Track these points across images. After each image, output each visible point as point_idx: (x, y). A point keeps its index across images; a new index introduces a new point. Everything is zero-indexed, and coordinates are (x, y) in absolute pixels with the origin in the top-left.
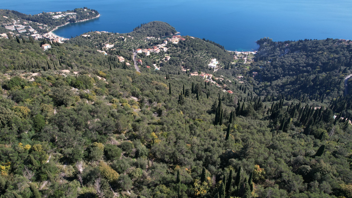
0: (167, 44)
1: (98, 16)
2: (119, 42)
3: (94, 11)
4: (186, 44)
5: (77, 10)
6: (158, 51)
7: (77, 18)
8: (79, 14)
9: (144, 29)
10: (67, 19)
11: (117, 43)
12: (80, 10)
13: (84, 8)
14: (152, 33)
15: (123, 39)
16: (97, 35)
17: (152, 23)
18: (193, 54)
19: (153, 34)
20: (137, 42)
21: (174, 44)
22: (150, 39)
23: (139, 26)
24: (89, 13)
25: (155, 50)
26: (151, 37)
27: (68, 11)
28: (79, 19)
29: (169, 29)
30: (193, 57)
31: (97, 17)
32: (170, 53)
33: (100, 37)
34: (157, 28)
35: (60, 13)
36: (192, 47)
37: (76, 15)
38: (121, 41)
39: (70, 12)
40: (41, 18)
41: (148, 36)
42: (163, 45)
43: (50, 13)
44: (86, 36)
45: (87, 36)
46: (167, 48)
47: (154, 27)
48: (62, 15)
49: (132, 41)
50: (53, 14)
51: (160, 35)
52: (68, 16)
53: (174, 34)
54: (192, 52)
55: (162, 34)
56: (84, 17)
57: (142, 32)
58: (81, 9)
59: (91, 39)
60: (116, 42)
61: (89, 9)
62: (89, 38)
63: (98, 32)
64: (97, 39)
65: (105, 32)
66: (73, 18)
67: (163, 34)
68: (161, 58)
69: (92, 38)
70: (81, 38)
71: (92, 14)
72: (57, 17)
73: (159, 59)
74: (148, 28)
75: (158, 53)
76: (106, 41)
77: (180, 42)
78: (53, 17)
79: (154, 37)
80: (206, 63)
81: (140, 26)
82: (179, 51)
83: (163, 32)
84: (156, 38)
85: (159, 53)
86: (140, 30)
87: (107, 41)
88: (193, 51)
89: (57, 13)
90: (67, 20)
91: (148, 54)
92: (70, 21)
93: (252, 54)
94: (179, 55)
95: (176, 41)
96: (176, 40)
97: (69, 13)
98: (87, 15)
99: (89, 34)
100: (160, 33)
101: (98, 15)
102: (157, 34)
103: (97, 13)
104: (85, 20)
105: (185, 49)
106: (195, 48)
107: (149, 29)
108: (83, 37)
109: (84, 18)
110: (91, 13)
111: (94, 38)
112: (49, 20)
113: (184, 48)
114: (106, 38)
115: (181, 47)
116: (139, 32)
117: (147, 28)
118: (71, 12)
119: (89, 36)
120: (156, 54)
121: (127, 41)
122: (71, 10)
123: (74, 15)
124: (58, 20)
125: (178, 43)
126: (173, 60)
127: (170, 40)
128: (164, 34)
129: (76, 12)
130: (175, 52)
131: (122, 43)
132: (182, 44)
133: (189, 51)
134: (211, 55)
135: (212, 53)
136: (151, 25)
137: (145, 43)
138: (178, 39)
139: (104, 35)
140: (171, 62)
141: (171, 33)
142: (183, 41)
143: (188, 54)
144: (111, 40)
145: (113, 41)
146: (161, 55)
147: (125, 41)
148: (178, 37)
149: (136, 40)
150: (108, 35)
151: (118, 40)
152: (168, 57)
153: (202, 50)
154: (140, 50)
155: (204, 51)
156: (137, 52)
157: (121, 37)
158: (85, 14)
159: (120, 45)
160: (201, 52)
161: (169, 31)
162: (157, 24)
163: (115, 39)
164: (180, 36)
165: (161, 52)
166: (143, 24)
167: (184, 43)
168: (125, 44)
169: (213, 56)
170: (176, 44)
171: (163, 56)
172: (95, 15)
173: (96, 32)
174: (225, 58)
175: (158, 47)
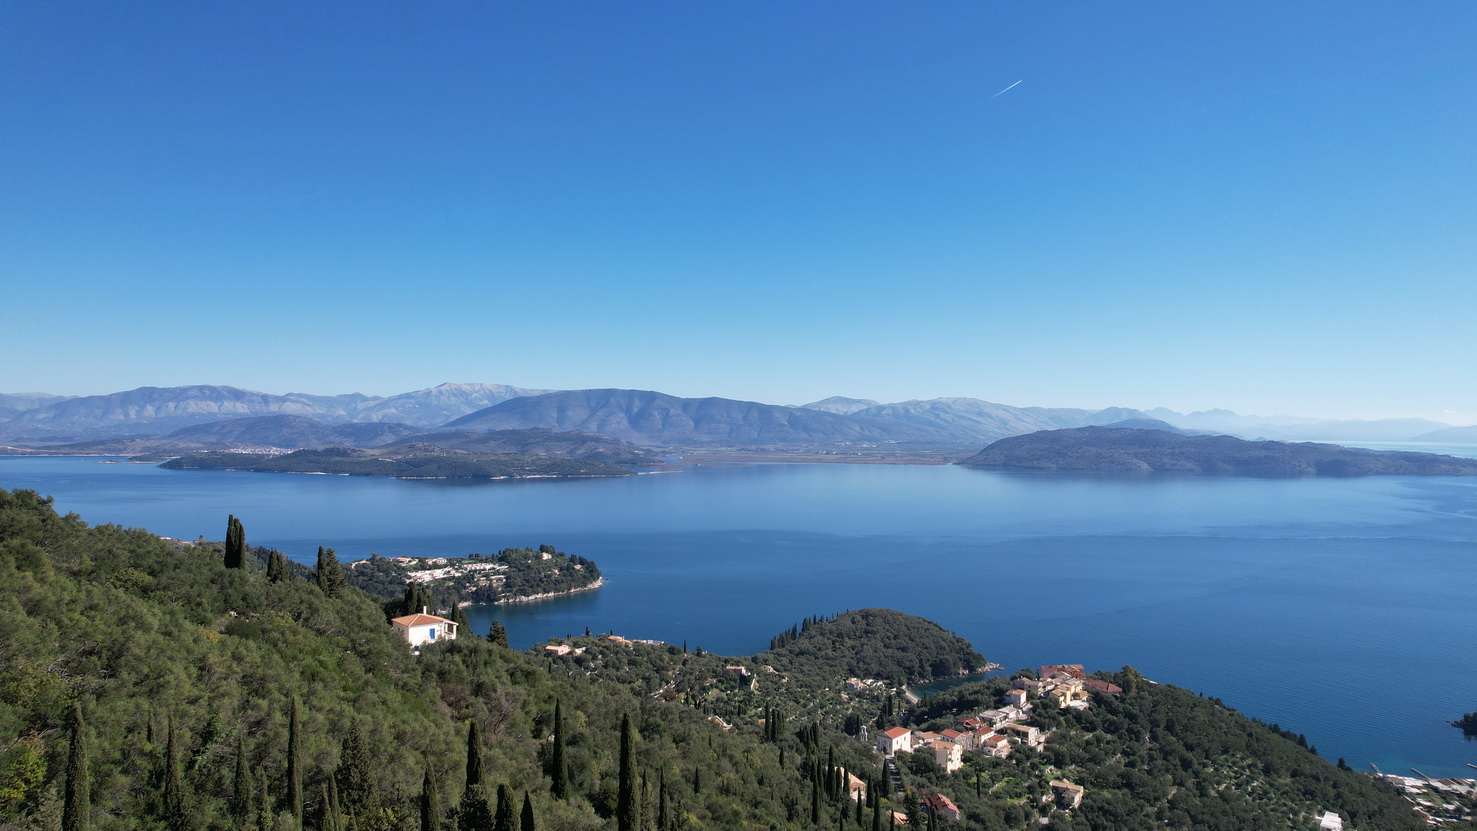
0: (1034, 710)
1: (598, 584)
2: (724, 695)
3: (582, 562)
4: (1135, 711)
5: (514, 556)
6: (1003, 747)
7: (508, 586)
8: (520, 570)
9: (826, 641)
10: (465, 588)
11: (717, 700)
12: (526, 557)
13: (543, 549)
14: (868, 660)
15: (745, 681)
16: (616, 653)
17: (859, 618)
18: (1196, 774)
19: (875, 667)
20: (809, 700)
21: (1068, 710)
22: (864, 690)
23: (795, 630)
24: (561, 570)
25: (984, 738)
26: (869, 681)
27: (476, 558)
28: (514, 590)
29: (943, 643)
30: (1203, 794)
31: (590, 586)
32: (1068, 759)
33: (631, 663)
34: (888, 638)
35: (443, 561)
36: (1169, 728)
37: (504, 573)
38: (733, 688)
39: (481, 561)
40: (361, 578)
41: (852, 673)
42: (1012, 715)
43: (401, 559)
44: (563, 650)
45: (570, 653)
46: (1042, 729)
47: (873, 633)
48: (447, 569)
49: (783, 690)
50: (414, 563)
51: (910, 671)
52: (470, 577)
53: (972, 669)
54: (1186, 764)
55: (917, 668)
56: (538, 585)
57: (820, 654)
58: (531, 554)
59: (587, 668)
60: (713, 694)
61: (562, 555)
62: (579, 661)
63: (620, 639)
64: (618, 669)
65: (651, 642)
66: (491, 586)
67: (922, 667)
68: (1030, 789)
69: (592, 665)
70: (539, 657)
71: (571, 575)
72: (425, 577)
73: (1019, 796)
74: (846, 639)
75: (1004, 757)
76: (660, 686)
77: (1096, 698)
78: (410, 578)
79: (880, 683)
81: (799, 629)
82: (1114, 754)
83: (921, 661)
84: (890, 686)
85: (1010, 757)
86: (804, 643)
87: (667, 682)
88: (1189, 755)
89: (430, 562)
90: (464, 592)
91: (955, 764)
92: (476, 596)
94: (1122, 776)
95: (1075, 696)
96: (1073, 690)
97: (479, 566)
98: (549, 576)
99: (576, 645)
100: (908, 664)
101: (595, 579)
102: (894, 668)
103: (592, 572)
104: (540, 596)
105: (1138, 740)
106: (1191, 739)
107: (849, 643)
108: (549, 654)
109: (535, 588)
110: (568, 570)
111: (606, 666)
112: (391, 588)
113: (1137, 736)
114: (663, 668)
115: (1111, 728)
116: (802, 653)
117: (840, 635)
118: (486, 561)
119: (579, 651)
120: (996, 763)
121: (764, 691)
122: (484, 554)
123: (498, 573)
124: (428, 587)
125: (1086, 705)
126: (1106, 806)
127: (1037, 688)
128: (929, 669)
129: (508, 563)
130: (1095, 760)
131: (741, 699)
132: (1113, 711)
133: (1166, 754)
134: (1299, 790)
135: (1292, 776)
136: (853, 622)
137: (847, 709)
138: (1077, 686)
139: (649, 653)
140: (1099, 822)
141: (960, 664)
142: (1114, 699)
143: (1167, 770)
144: (686, 679)
145: (697, 687)
146: (1023, 772)
147: (753, 692)
148: (1074, 675)
149: (801, 687)
150: (668, 654)
151: (719, 681)
152: (1066, 784)
153: (1233, 755)
154: (903, 736)
155: (1242, 759)
156: (891, 745)
157: (734, 668)
158: (541, 570)
159: (729, 708)
160: (1230, 767)
161: (948, 657)
162: (886, 620)
163: (706, 679)
164: (1076, 667)
165: (1017, 751)
166: (812, 622)
167: (1121, 709)
168: (756, 708)
169: (1309, 793)
170: (1082, 709)
171: (1037, 776)
172: (584, 577)
173: (612, 637)
174: (1381, 811)
175: (991, 723)
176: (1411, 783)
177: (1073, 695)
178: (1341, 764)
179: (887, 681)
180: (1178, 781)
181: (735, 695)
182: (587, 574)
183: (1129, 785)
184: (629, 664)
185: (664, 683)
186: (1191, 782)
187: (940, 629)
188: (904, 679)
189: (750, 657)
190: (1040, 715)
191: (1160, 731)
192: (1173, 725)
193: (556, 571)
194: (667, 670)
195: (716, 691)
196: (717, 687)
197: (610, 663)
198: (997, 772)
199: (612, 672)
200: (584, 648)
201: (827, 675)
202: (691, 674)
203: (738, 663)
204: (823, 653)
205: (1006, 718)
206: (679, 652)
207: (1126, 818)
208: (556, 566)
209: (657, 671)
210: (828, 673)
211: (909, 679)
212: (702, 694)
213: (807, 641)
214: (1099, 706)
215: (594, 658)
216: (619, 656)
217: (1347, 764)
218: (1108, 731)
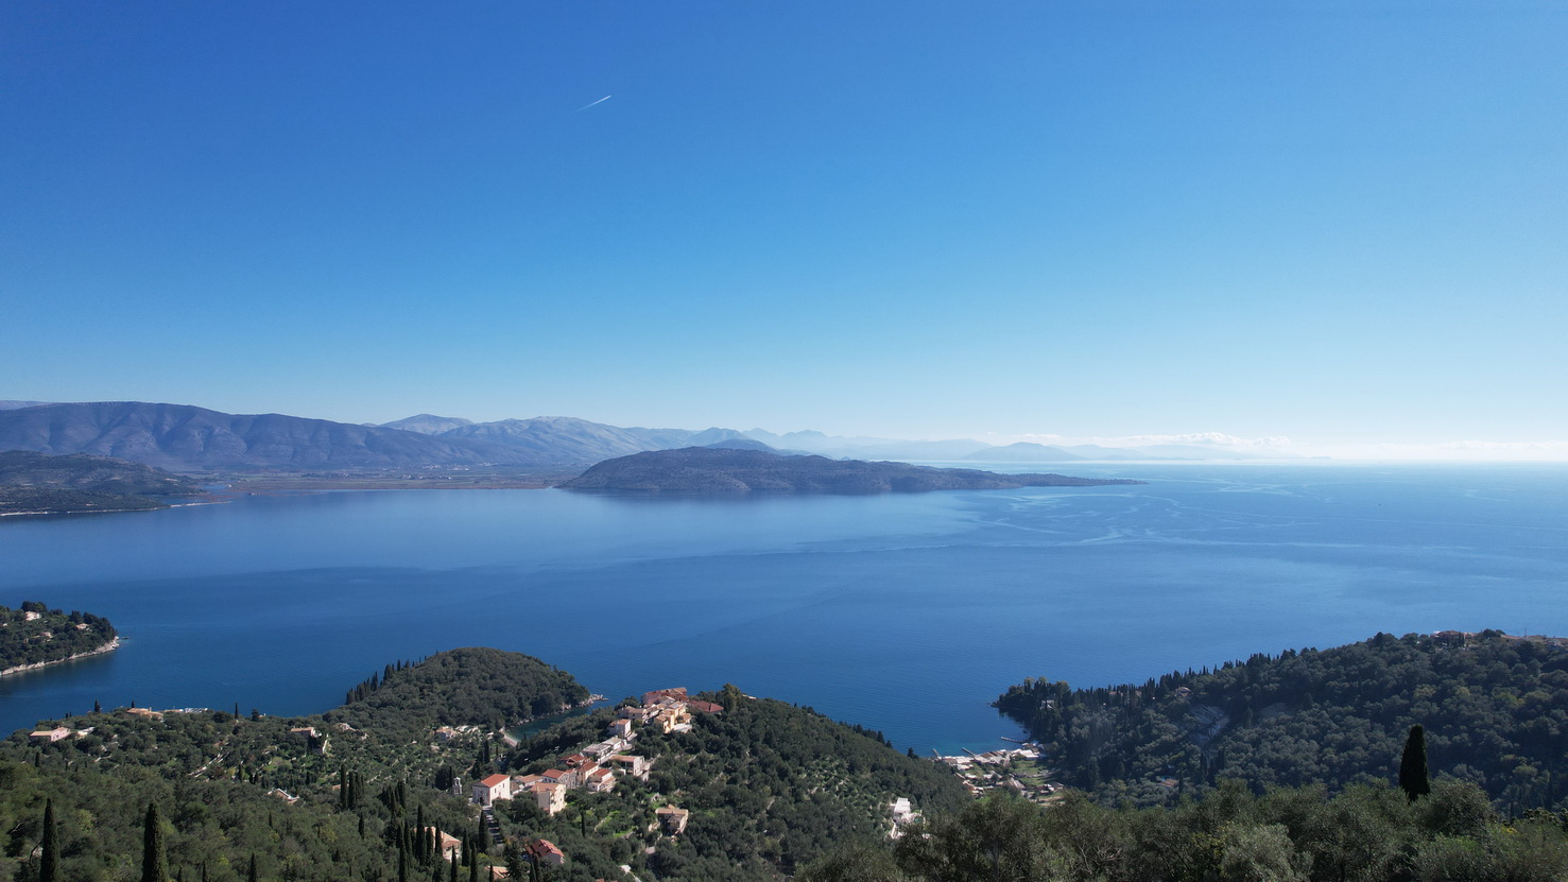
0: (638, 738)
1: (112, 645)
2: (288, 763)
3: (88, 620)
4: (736, 727)
6: (608, 780)
9: (412, 688)
11: (280, 770)
13: (27, 607)
14: (461, 705)
15: (315, 744)
16: (140, 729)
17: (450, 659)
18: (792, 782)
19: (469, 712)
20: (393, 756)
21: (672, 733)
22: (457, 738)
23: (375, 679)
24: (56, 631)
25: (588, 774)
26: (463, 728)
29: (545, 679)
30: (798, 799)
31: (101, 649)
32: (673, 784)
33: (162, 739)
34: (484, 678)
36: (767, 741)
38: (299, 753)
41: (444, 721)
42: (617, 746)
44: (59, 734)
45: (69, 737)
46: (647, 757)
47: (466, 674)
49: (362, 749)
51: (509, 712)
53: (574, 703)
54: (783, 774)
55: (516, 708)
56: (19, 655)
57: (405, 703)
58: (8, 614)
59: (96, 753)
60: (273, 764)
61: (57, 613)
62: (83, 746)
63: (145, 711)
64: (142, 749)
65: (189, 710)
67: (521, 706)
68: (636, 820)
69: (104, 748)
70: (20, 748)
71: (72, 637)
73: (625, 828)
74: (436, 684)
75: (609, 790)
76: (203, 762)
77: (700, 719)
79: (475, 728)
80: (876, 825)
81: (380, 678)
82: (717, 773)
83: (520, 699)
84: (487, 730)
85: (615, 790)
86: (387, 693)
87: (213, 757)
88: (786, 764)
91: (558, 805)
93: (1025, 758)
94: (724, 794)
95: (679, 720)
96: (677, 714)
98: (37, 641)
99: (79, 726)
100: (506, 705)
101: (109, 640)
102: (489, 710)
103: (103, 631)
104: (22, 668)
105: (739, 757)
106: (787, 749)
107: (439, 688)
108: (37, 741)
109: (14, 660)
110: (67, 633)
111: (124, 747)
113: (738, 752)
114: (206, 741)
115: (714, 747)
116: (384, 705)
117: (429, 680)
119: (83, 733)
120: (601, 798)
121: (339, 752)
125: (690, 727)
126: (710, 826)
127: (641, 715)
128: (529, 707)
130: (699, 781)
131: (311, 764)
132: (715, 731)
133: (764, 766)
134: (877, 782)
135: (872, 771)
136: (444, 665)
137: (438, 761)
138: (681, 709)
139: (186, 725)
140: (704, 843)
141: (562, 698)
142: (716, 718)
143: (766, 782)
144: (238, 749)
145: (253, 758)
146: (628, 804)
147: (325, 756)
148: (678, 698)
149: (384, 742)
150: (213, 722)
151: (281, 747)
152: (672, 809)
153: (823, 759)
154: (501, 784)
155: (831, 761)
156: (488, 794)
157: (301, 729)
158: (24, 634)
159: (295, 777)
160: (821, 771)
161: (550, 693)
162: (481, 659)
163: (264, 746)
164: (680, 690)
165: (622, 783)
166: (396, 668)
167: (723, 728)
168: (329, 773)
169: (885, 784)
170: (685, 731)
171: (642, 806)
172: (92, 638)
173: (133, 710)
174: (940, 789)
175: (595, 757)
176: (962, 761)
177: (676, 718)
178: (910, 754)
179: (482, 726)
180: (776, 790)
181: (303, 761)
182: (95, 635)
183: (732, 802)
184: (158, 740)
185: (208, 758)
186: (787, 790)
187: (541, 663)
188: (501, 722)
189: (320, 716)
190: (645, 743)
191: (759, 745)
192: (771, 738)
193: (49, 634)
194: (212, 742)
195: (280, 759)
196: (279, 755)
197: (132, 743)
198: (603, 807)
199: (134, 753)
200: (91, 729)
201: (415, 727)
202: (245, 743)
203: (305, 724)
204: (409, 702)
205: (610, 750)
206: (228, 718)
207: (728, 834)
208: (48, 627)
209: (198, 745)
210: (415, 723)
211: (507, 721)
212: (259, 766)
213: (390, 691)
214: (702, 727)
215: (107, 739)
216: (144, 732)
217: (915, 753)
218: (711, 751)
